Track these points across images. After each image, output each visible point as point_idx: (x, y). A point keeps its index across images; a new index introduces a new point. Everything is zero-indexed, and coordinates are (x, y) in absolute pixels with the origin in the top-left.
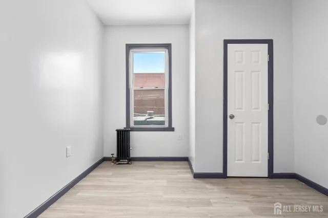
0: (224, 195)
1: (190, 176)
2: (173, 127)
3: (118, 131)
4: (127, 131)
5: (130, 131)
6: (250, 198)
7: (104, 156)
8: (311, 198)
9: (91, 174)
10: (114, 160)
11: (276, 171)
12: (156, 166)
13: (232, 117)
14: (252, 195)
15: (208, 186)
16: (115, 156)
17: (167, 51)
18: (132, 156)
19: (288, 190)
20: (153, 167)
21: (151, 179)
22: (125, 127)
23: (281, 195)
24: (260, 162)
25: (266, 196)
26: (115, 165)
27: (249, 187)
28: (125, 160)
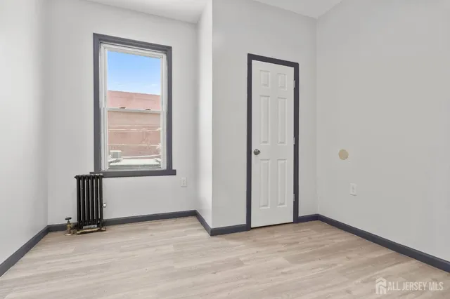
0: (254, 250)
1: (205, 234)
2: (174, 168)
3: (79, 178)
4: (98, 177)
5: (102, 177)
6: (282, 248)
7: (50, 223)
8: (336, 236)
9: (27, 256)
10: (72, 229)
11: (301, 214)
12: (150, 228)
13: (257, 153)
14: (283, 244)
15: (232, 243)
16: (74, 220)
17: (165, 56)
18: (106, 217)
19: (315, 233)
20: (145, 230)
21: (148, 247)
22: (93, 171)
23: (310, 238)
24: (285, 206)
25: (297, 243)
26: (75, 236)
27: (278, 235)
28: (92, 226)
